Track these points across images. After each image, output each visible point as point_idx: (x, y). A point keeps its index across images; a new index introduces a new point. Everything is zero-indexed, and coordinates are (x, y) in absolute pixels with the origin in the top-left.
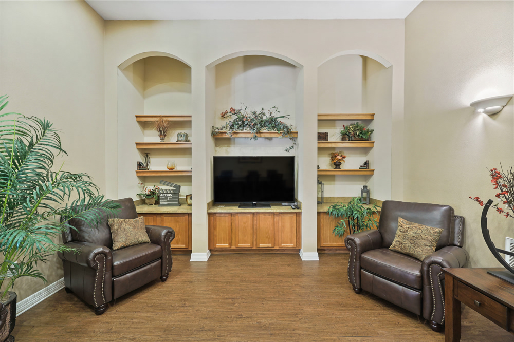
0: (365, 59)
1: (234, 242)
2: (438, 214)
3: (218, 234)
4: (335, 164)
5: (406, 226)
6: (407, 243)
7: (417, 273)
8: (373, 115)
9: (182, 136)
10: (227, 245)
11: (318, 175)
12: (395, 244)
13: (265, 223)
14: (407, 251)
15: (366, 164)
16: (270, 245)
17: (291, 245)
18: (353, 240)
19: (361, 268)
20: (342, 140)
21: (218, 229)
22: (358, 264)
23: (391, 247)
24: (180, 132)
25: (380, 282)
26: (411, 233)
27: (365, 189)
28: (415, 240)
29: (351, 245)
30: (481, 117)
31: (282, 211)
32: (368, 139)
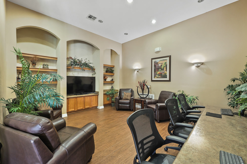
0: (111, 50)
1: (76, 108)
2: (130, 91)
3: (70, 106)
4: (105, 79)
5: (126, 94)
6: (126, 97)
7: (129, 101)
8: (114, 66)
9: (46, 65)
10: (74, 110)
11: (104, 83)
12: (124, 98)
13: (87, 99)
14: (126, 98)
15: (112, 80)
16: (89, 107)
17: (95, 105)
18: (117, 98)
19: (119, 104)
20: (106, 72)
21: (70, 104)
22: (118, 103)
23: (123, 99)
24: (44, 63)
25: (123, 106)
26: (127, 95)
27: (112, 87)
28: (127, 96)
29: (116, 99)
30: (136, 72)
31: (92, 95)
32: (112, 73)
